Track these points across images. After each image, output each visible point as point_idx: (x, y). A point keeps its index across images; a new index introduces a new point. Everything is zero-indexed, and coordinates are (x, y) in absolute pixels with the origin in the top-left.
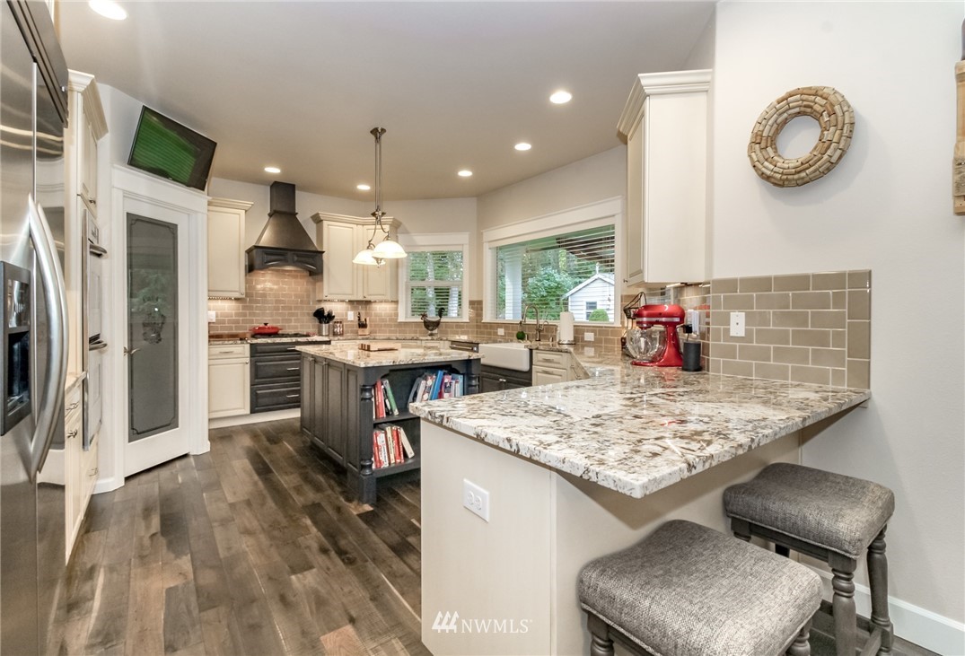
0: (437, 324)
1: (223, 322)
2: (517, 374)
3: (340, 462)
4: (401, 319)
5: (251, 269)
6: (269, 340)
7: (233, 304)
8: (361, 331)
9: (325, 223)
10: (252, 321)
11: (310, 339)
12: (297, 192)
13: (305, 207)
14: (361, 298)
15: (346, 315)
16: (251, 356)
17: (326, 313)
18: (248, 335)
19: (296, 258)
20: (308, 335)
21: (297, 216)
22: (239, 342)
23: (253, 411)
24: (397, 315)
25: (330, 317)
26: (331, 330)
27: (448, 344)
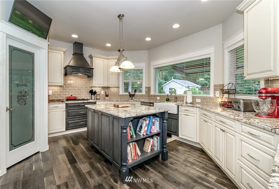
0: (134, 95)
1: (55, 95)
2: (172, 115)
3: (109, 159)
4: (121, 93)
5: (66, 74)
6: (73, 102)
7: (59, 88)
8: (106, 98)
9: (94, 58)
10: (66, 95)
11: (89, 101)
12: (83, 47)
13: (87, 52)
14: (106, 86)
15: (101, 92)
16: (66, 108)
17: (94, 91)
18: (65, 100)
19: (83, 71)
20: (87, 100)
21: (83, 55)
22: (61, 103)
23: (67, 129)
24: (119, 92)
25: (95, 93)
26: (96, 97)
27: (140, 103)
